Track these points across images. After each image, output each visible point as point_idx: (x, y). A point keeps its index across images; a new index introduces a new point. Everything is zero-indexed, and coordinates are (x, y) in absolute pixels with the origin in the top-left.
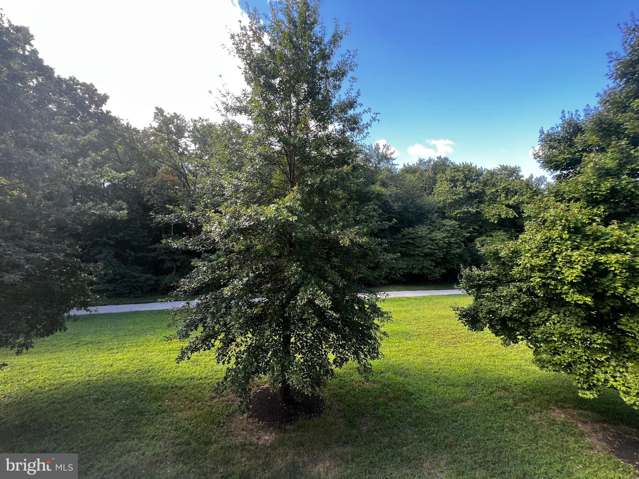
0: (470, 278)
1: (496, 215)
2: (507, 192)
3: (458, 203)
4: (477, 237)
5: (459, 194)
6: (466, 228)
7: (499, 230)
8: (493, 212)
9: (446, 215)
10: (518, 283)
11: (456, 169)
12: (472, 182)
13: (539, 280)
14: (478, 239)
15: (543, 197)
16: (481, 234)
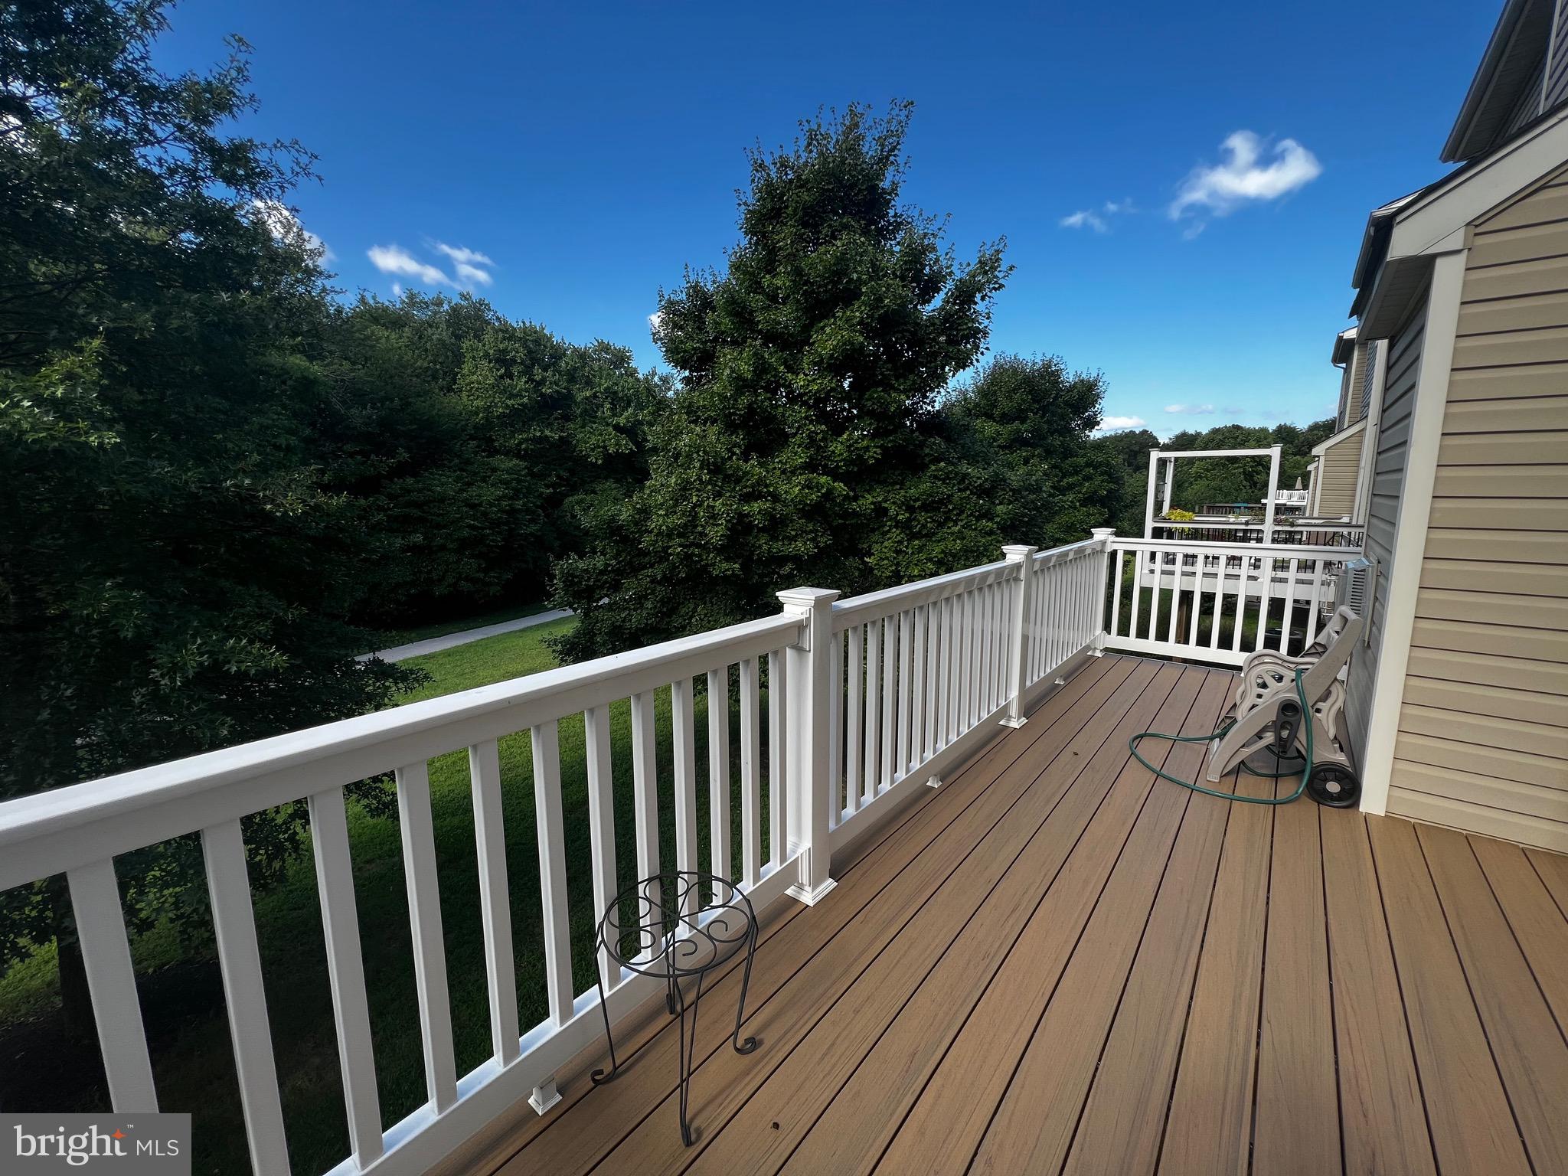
0: (570, 579)
1: (599, 447)
2: (613, 399)
3: (517, 418)
4: (567, 496)
5: (519, 395)
6: (541, 476)
7: (606, 478)
8: (593, 441)
9: (496, 444)
10: (650, 570)
11: (507, 333)
12: (545, 370)
13: (679, 549)
14: (570, 499)
15: (672, 413)
16: (573, 489)
